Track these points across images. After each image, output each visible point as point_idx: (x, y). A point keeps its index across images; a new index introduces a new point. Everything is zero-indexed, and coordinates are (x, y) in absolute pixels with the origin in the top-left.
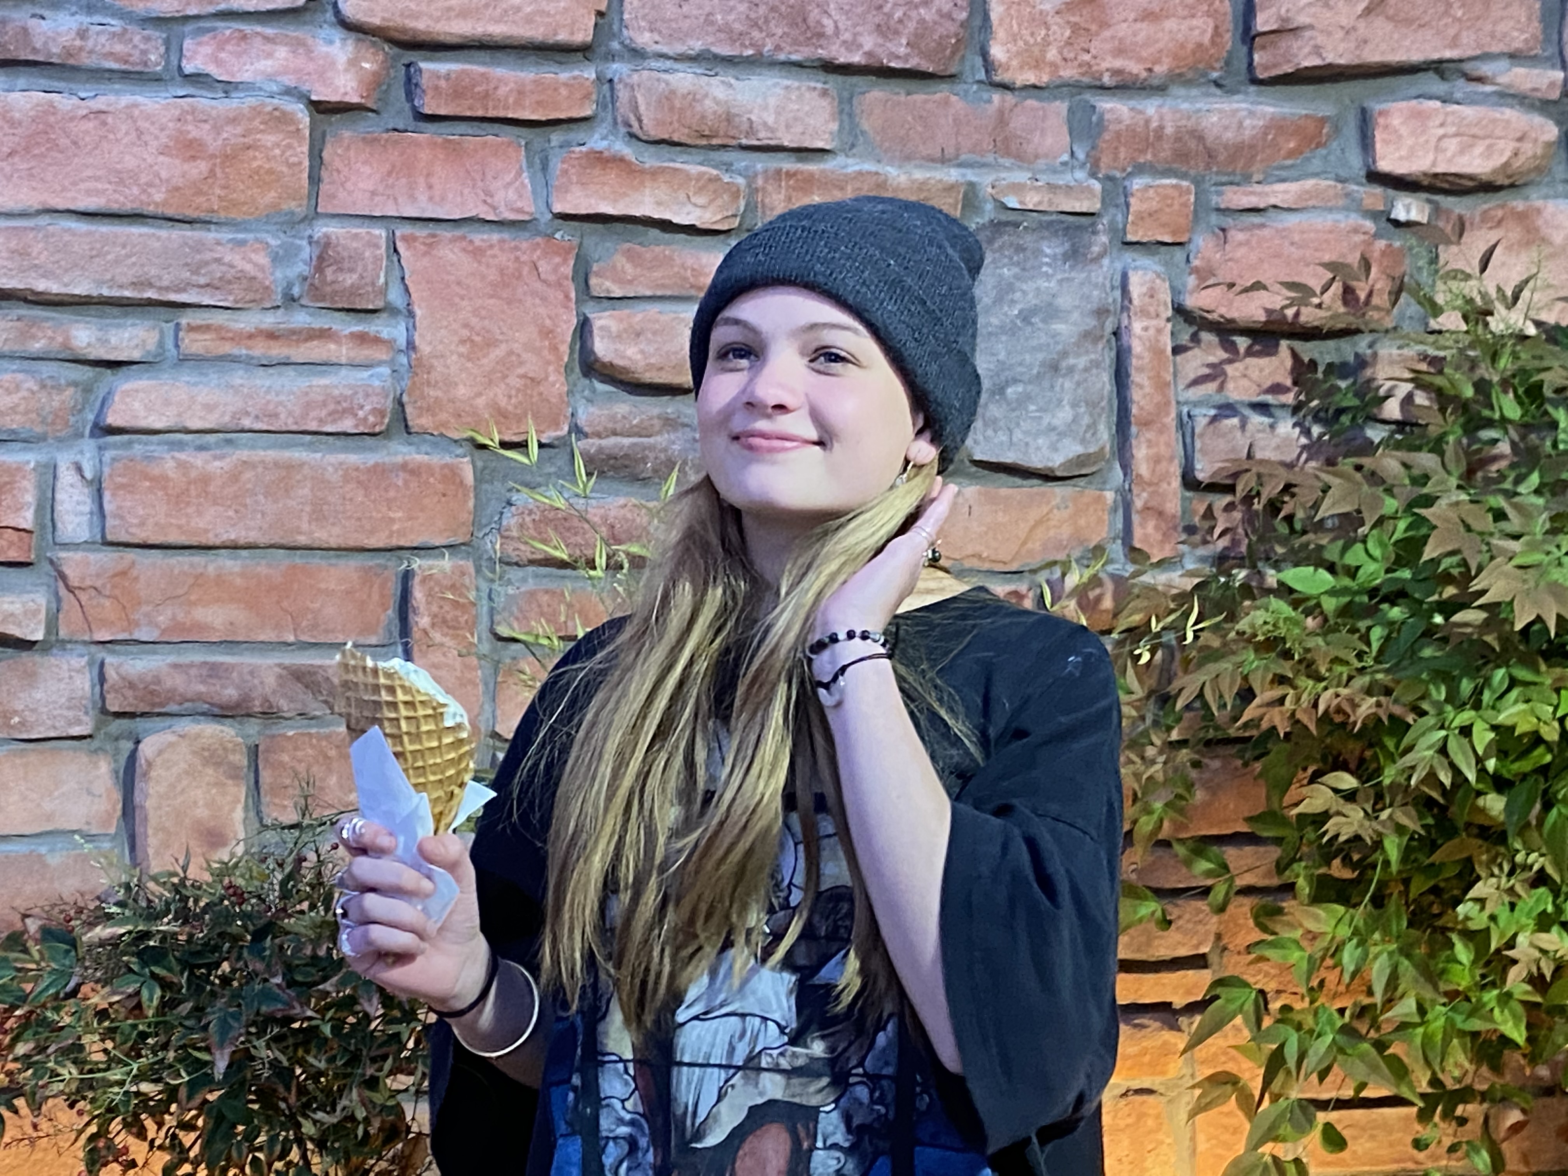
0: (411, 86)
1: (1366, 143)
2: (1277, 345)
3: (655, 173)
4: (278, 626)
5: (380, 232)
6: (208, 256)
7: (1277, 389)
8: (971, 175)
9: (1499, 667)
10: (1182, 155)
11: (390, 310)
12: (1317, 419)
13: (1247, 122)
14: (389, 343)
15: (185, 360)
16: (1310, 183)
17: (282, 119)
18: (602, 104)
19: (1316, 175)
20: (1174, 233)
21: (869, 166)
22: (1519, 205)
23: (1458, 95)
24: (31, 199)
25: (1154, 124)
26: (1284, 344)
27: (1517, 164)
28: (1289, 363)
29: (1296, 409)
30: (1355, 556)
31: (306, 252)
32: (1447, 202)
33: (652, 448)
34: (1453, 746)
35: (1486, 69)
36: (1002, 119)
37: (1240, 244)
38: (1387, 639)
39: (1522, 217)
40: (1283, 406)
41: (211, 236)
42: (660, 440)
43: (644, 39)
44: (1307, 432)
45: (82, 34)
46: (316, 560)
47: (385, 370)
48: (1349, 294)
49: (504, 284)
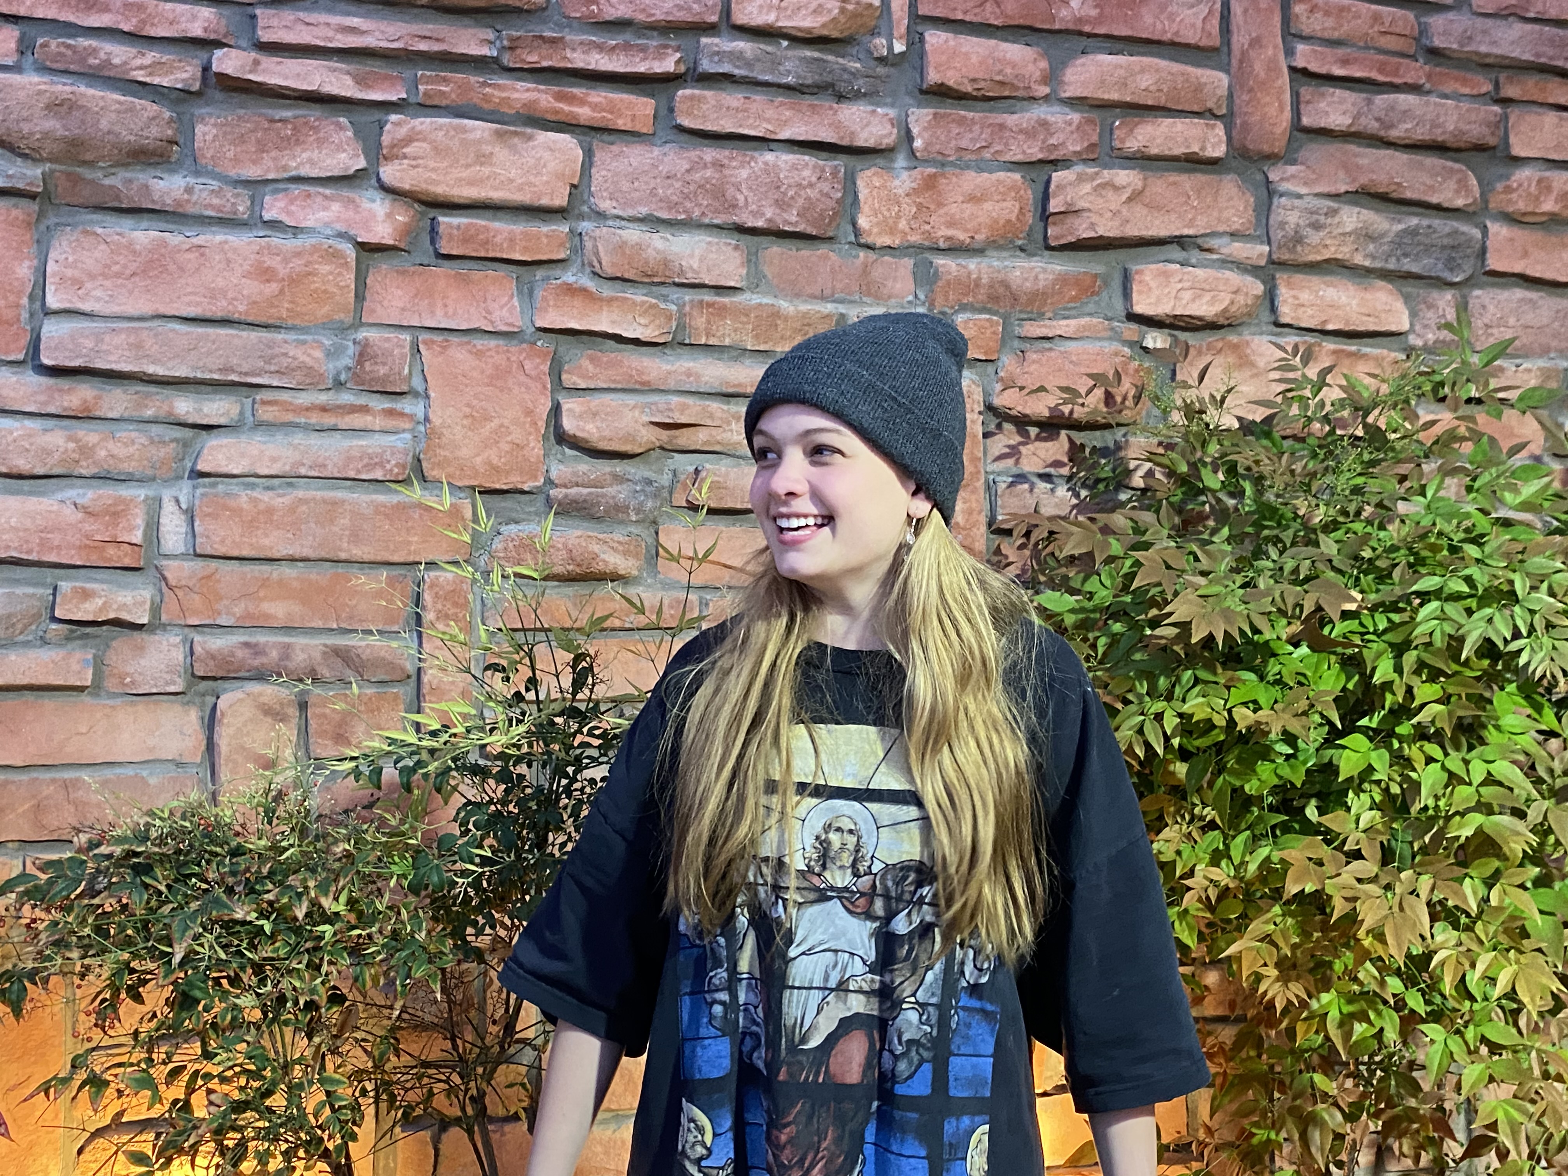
0: (434, 234)
1: (1127, 294)
2: (1058, 434)
3: (610, 300)
4: (324, 617)
5: (406, 337)
6: (277, 351)
7: (1057, 464)
8: (842, 309)
9: (1187, 669)
10: (994, 298)
11: (415, 394)
12: (1084, 485)
13: (1041, 276)
14: (411, 417)
15: (259, 425)
16: (1085, 320)
17: (335, 255)
18: (574, 251)
19: (1090, 314)
20: (986, 353)
21: (766, 300)
22: (1233, 338)
23: (1194, 261)
24: (145, 307)
25: (974, 276)
26: (1063, 433)
27: (1233, 309)
28: (1066, 446)
29: (1070, 478)
30: (1092, 585)
31: (351, 349)
32: (1182, 336)
33: (604, 496)
34: (1148, 728)
35: (1214, 243)
36: (866, 270)
37: (1034, 362)
38: (1110, 646)
39: (1235, 347)
40: (1061, 476)
41: (279, 336)
42: (611, 490)
43: (605, 205)
44: (1077, 496)
45: (189, 190)
46: (354, 570)
47: (408, 436)
48: (1109, 398)
49: (499, 377)
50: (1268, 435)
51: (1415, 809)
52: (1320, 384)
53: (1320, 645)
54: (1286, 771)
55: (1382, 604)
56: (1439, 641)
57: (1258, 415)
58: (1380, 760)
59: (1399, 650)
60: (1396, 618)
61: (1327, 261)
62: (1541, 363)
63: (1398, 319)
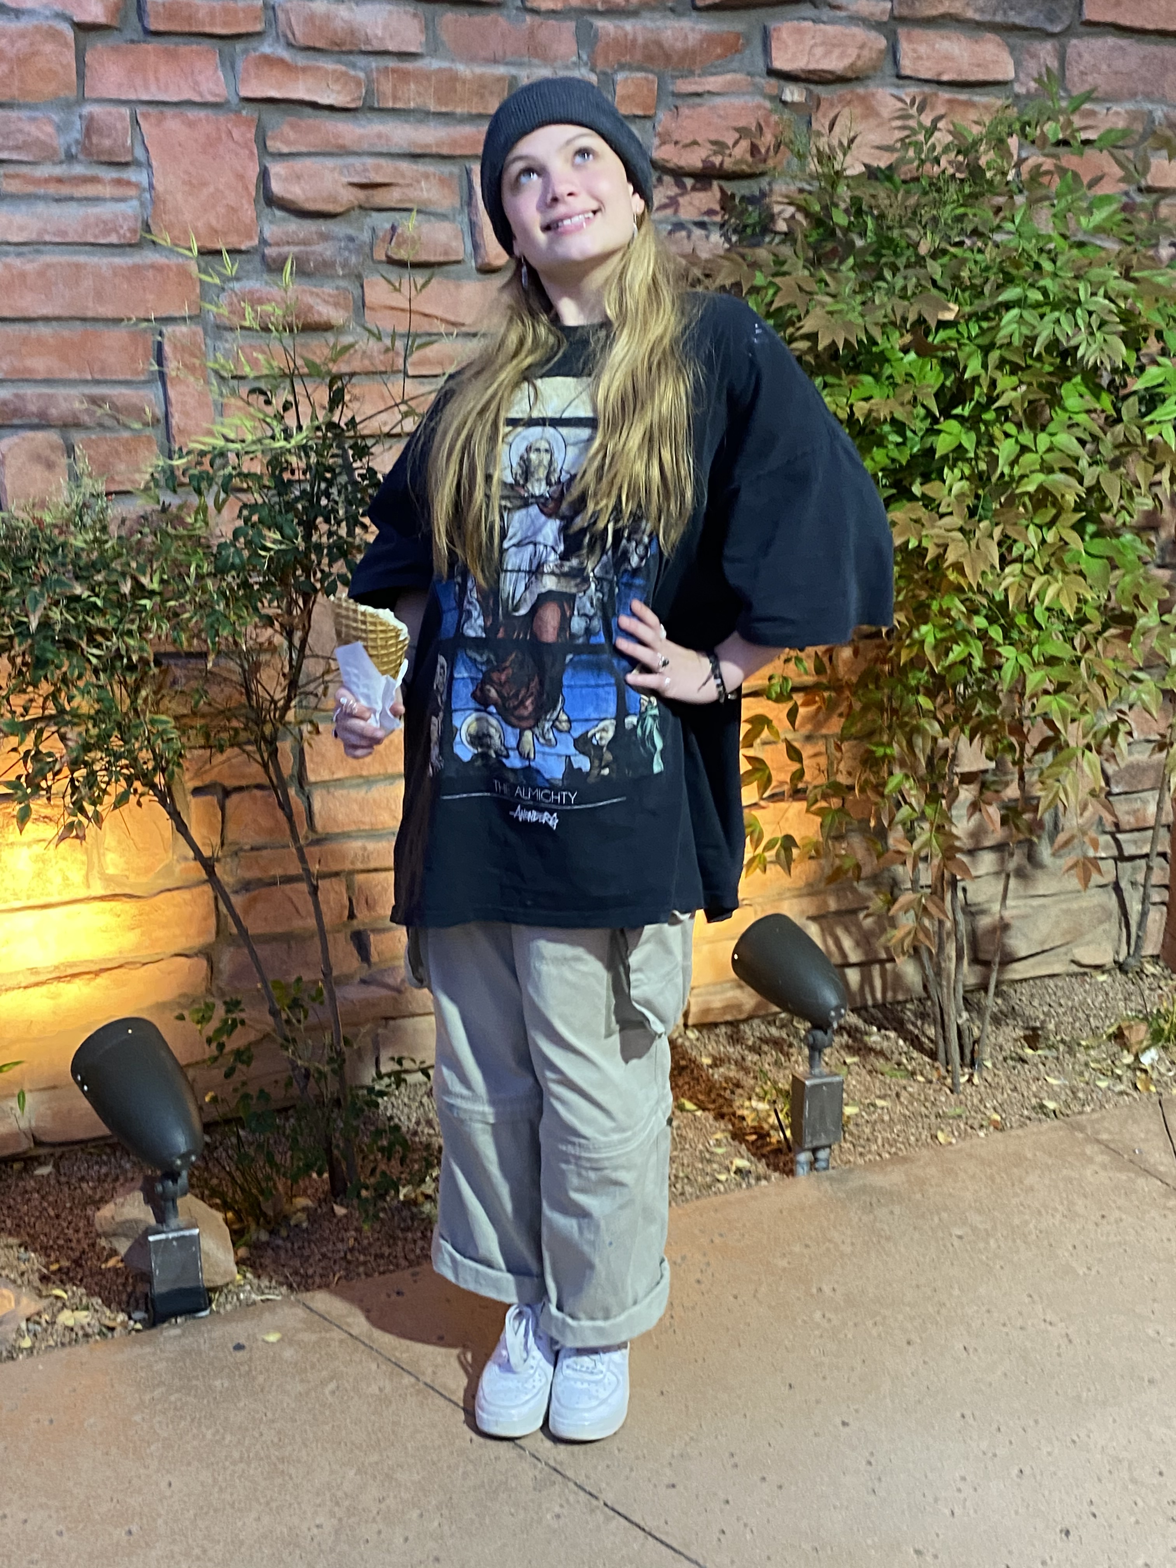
0: (140, 11)
1: (766, 50)
2: (711, 185)
3: (304, 70)
4: (79, 371)
5: (126, 111)
6: (13, 127)
7: (710, 212)
8: (513, 71)
10: (650, 58)
11: (138, 164)
12: (735, 231)
13: (690, 37)
14: (137, 185)
16: (729, 77)
17: (54, 35)
18: (268, 23)
19: (734, 71)
20: (644, 109)
21: (445, 64)
22: (861, 90)
23: (825, 19)
25: (630, 37)
26: (715, 184)
27: (860, 63)
28: (718, 195)
29: (722, 226)
31: (78, 124)
32: (818, 90)
33: (313, 253)
36: (532, 34)
37: (687, 117)
39: (863, 99)
40: (715, 224)
41: (13, 114)
42: (318, 248)
44: (728, 240)
46: (100, 327)
47: (135, 203)
48: (754, 149)
49: (210, 144)
50: (890, 179)
51: (994, 479)
52: (933, 129)
53: (924, 350)
54: (895, 454)
55: (975, 314)
56: (1017, 341)
57: (883, 161)
58: (969, 441)
59: (986, 350)
60: (985, 325)
61: (943, 16)
62: (1130, 106)
63: (1006, 70)
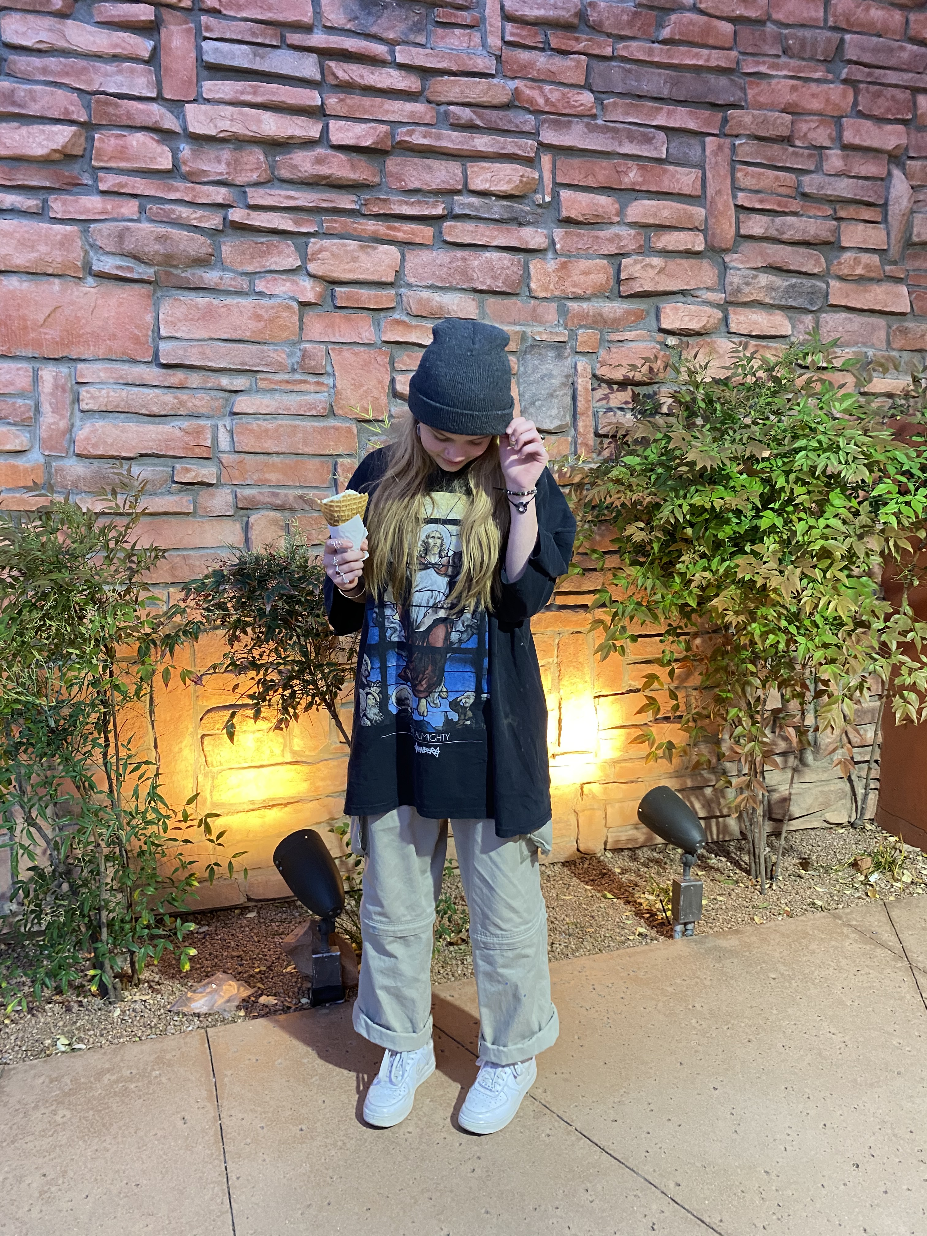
0: (333, 296)
1: (658, 319)
2: (627, 388)
3: (416, 327)
4: (293, 481)
5: (323, 347)
6: (265, 354)
7: (626, 403)
8: (524, 329)
9: (693, 486)
10: (595, 322)
11: (328, 374)
12: (639, 412)
13: (617, 311)
14: (327, 385)
15: (259, 390)
16: (638, 332)
17: (288, 308)
18: (398, 303)
19: (641, 329)
20: (592, 349)
22: (708, 339)
23: (689, 302)
24: (206, 335)
25: (586, 311)
26: (629, 388)
27: (708, 325)
28: (631, 393)
29: (633, 410)
30: (648, 453)
31: (299, 353)
32: (685, 339)
34: (675, 511)
35: (699, 293)
36: (534, 309)
37: (615, 352)
38: (657, 479)
39: (710, 344)
40: (628, 408)
41: (266, 348)
43: (412, 280)
44: (636, 417)
45: (221, 278)
46: (305, 458)
47: (326, 394)
48: (651, 369)
49: (366, 365)
50: (726, 385)
51: (793, 543)
52: (750, 360)
53: (751, 473)
54: (736, 529)
55: (779, 454)
56: (805, 468)
57: (722, 375)
58: (779, 522)
59: (787, 473)
60: (786, 460)
61: (752, 301)
62: (854, 349)
63: (786, 329)
